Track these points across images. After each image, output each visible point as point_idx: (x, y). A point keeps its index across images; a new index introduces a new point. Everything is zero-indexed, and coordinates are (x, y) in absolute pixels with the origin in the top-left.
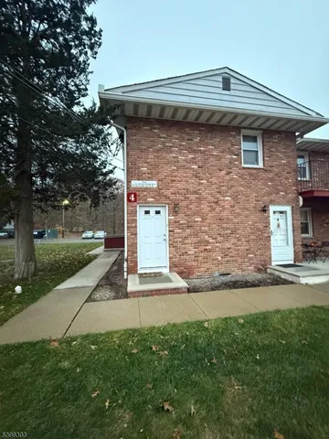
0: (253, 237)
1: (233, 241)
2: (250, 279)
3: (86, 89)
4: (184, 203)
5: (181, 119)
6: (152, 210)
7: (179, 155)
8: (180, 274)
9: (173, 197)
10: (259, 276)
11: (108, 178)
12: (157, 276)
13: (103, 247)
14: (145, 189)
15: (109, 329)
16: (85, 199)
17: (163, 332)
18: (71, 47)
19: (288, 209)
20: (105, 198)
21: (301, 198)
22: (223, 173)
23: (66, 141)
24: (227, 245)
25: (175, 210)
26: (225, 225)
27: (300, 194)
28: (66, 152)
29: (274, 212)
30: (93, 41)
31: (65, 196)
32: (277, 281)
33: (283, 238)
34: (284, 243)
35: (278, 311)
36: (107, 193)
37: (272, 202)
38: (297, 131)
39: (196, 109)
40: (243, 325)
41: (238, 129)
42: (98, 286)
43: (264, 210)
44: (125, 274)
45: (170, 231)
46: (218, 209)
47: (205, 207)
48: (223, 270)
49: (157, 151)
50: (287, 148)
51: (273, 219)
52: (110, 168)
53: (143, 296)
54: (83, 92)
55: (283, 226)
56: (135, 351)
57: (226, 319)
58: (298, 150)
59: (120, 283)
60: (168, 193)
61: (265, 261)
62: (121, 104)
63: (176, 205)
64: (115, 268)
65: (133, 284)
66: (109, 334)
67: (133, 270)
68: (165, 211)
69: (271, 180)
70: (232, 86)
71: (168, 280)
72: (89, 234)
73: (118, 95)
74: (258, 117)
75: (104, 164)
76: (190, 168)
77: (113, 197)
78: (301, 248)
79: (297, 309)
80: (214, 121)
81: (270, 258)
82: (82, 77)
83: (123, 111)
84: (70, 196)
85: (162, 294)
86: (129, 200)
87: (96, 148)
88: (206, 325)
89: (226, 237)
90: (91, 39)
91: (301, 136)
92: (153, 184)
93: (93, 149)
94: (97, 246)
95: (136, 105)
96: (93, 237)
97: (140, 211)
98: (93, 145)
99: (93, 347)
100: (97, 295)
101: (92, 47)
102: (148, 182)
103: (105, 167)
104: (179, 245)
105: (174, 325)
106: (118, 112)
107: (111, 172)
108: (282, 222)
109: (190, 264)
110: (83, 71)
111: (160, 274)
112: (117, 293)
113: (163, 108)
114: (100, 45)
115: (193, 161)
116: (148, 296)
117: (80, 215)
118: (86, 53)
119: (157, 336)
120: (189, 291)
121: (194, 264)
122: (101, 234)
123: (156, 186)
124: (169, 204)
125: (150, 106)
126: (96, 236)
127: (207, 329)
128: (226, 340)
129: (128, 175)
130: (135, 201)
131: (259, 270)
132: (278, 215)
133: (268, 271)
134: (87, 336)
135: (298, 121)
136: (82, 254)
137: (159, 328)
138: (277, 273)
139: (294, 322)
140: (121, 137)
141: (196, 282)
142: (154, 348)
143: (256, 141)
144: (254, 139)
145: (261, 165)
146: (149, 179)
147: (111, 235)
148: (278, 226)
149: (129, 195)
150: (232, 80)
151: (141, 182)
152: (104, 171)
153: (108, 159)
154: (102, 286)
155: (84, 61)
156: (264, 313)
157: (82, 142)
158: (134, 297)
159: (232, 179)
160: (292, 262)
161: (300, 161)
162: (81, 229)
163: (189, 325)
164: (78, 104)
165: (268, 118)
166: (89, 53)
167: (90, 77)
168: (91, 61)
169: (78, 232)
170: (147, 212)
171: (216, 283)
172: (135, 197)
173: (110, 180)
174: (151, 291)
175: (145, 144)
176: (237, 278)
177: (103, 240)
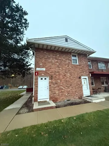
0: (77, 87)
1: (71, 88)
2: (77, 101)
3: (23, 39)
4: (54, 76)
5: (53, 49)
6: (44, 78)
7: (53, 60)
8: (53, 101)
9: (50, 74)
10: (80, 100)
11: (29, 67)
12: (45, 102)
13: (26, 92)
14: (41, 71)
15: (25, 126)
16: (20, 75)
17: (46, 125)
18: (18, 26)
19: (87, 77)
20: (27, 74)
21: (90, 74)
22: (67, 66)
23: (14, 54)
24: (69, 90)
25: (51, 78)
26: (68, 83)
27: (90, 73)
28: (14, 58)
29: (83, 79)
30: (26, 25)
31: (13, 73)
32: (86, 102)
33: (86, 87)
34: (86, 89)
35: (87, 113)
36: (28, 72)
37: (82, 75)
38: (87, 54)
39: (57, 47)
40: (75, 120)
41: (70, 53)
42: (22, 107)
43: (80, 78)
44: (33, 102)
45: (50, 85)
46: (66, 78)
47: (61, 77)
48: (68, 99)
49: (45, 59)
50: (85, 59)
51: (83, 81)
52: (30, 64)
53: (39, 111)
54: (22, 40)
55: (86, 83)
56: (34, 136)
57: (70, 118)
58: (88, 60)
59: (31, 106)
60: (49, 72)
61: (81, 95)
62: (33, 44)
63: (52, 76)
64: (29, 100)
65: (36, 106)
66: (24, 128)
67: (36, 100)
68: (48, 79)
69: (81, 68)
70: (68, 41)
71: (49, 103)
72: (21, 87)
73: (33, 41)
74: (76, 50)
75: (27, 62)
76: (56, 64)
77: (30, 73)
78: (92, 90)
79: (93, 112)
80: (63, 50)
81: (83, 94)
82: (21, 35)
83: (34, 46)
84: (14, 73)
85: (46, 109)
86: (35, 75)
87: (25, 57)
88: (62, 121)
89: (68, 87)
90: (25, 25)
91: (89, 56)
92: (44, 69)
93: (23, 58)
94: (23, 91)
95: (39, 44)
96: (22, 88)
97: (39, 79)
98: (24, 56)
99: (16, 136)
100: (21, 111)
101: (25, 27)
102: (42, 69)
103: (27, 64)
104: (53, 90)
105: (51, 122)
106: (32, 46)
107: (30, 65)
108: (85, 82)
109: (56, 97)
110: (22, 33)
111: (46, 101)
112: (29, 110)
113: (47, 46)
114: (28, 27)
115: (57, 62)
116: (41, 110)
117: (18, 80)
118: (23, 29)
119: (44, 127)
120: (56, 107)
121: (58, 97)
122: (25, 87)
123: (45, 70)
124: (49, 76)
125: (43, 45)
126: (24, 88)
127: (63, 122)
128: (70, 127)
129: (35, 66)
130: (38, 75)
131: (80, 98)
132: (84, 80)
133: (83, 98)
134: (15, 130)
135: (87, 52)
136: (17, 95)
137: (45, 124)
138: (85, 99)
139: (93, 117)
140: (34, 54)
141: (59, 104)
142: (42, 134)
143: (76, 57)
144: (75, 56)
145: (78, 64)
146: (42, 68)
147: (30, 87)
148: (85, 83)
149: (35, 73)
150: (68, 39)
151: (40, 69)
152: (27, 65)
153: (29, 61)
154: (24, 107)
155: (22, 31)
156: (82, 114)
157: (20, 55)
158: (36, 111)
159: (70, 68)
160: (90, 95)
161: (89, 63)
162: (18, 85)
163: (56, 121)
164: (20, 43)
165: (79, 50)
166: (24, 29)
167: (24, 35)
168: (25, 31)
169: (17, 86)
170: (42, 79)
171: (66, 104)
172: (38, 73)
173: (29, 68)
174: (42, 108)
175: (41, 56)
176: (73, 102)
177: (26, 89)
